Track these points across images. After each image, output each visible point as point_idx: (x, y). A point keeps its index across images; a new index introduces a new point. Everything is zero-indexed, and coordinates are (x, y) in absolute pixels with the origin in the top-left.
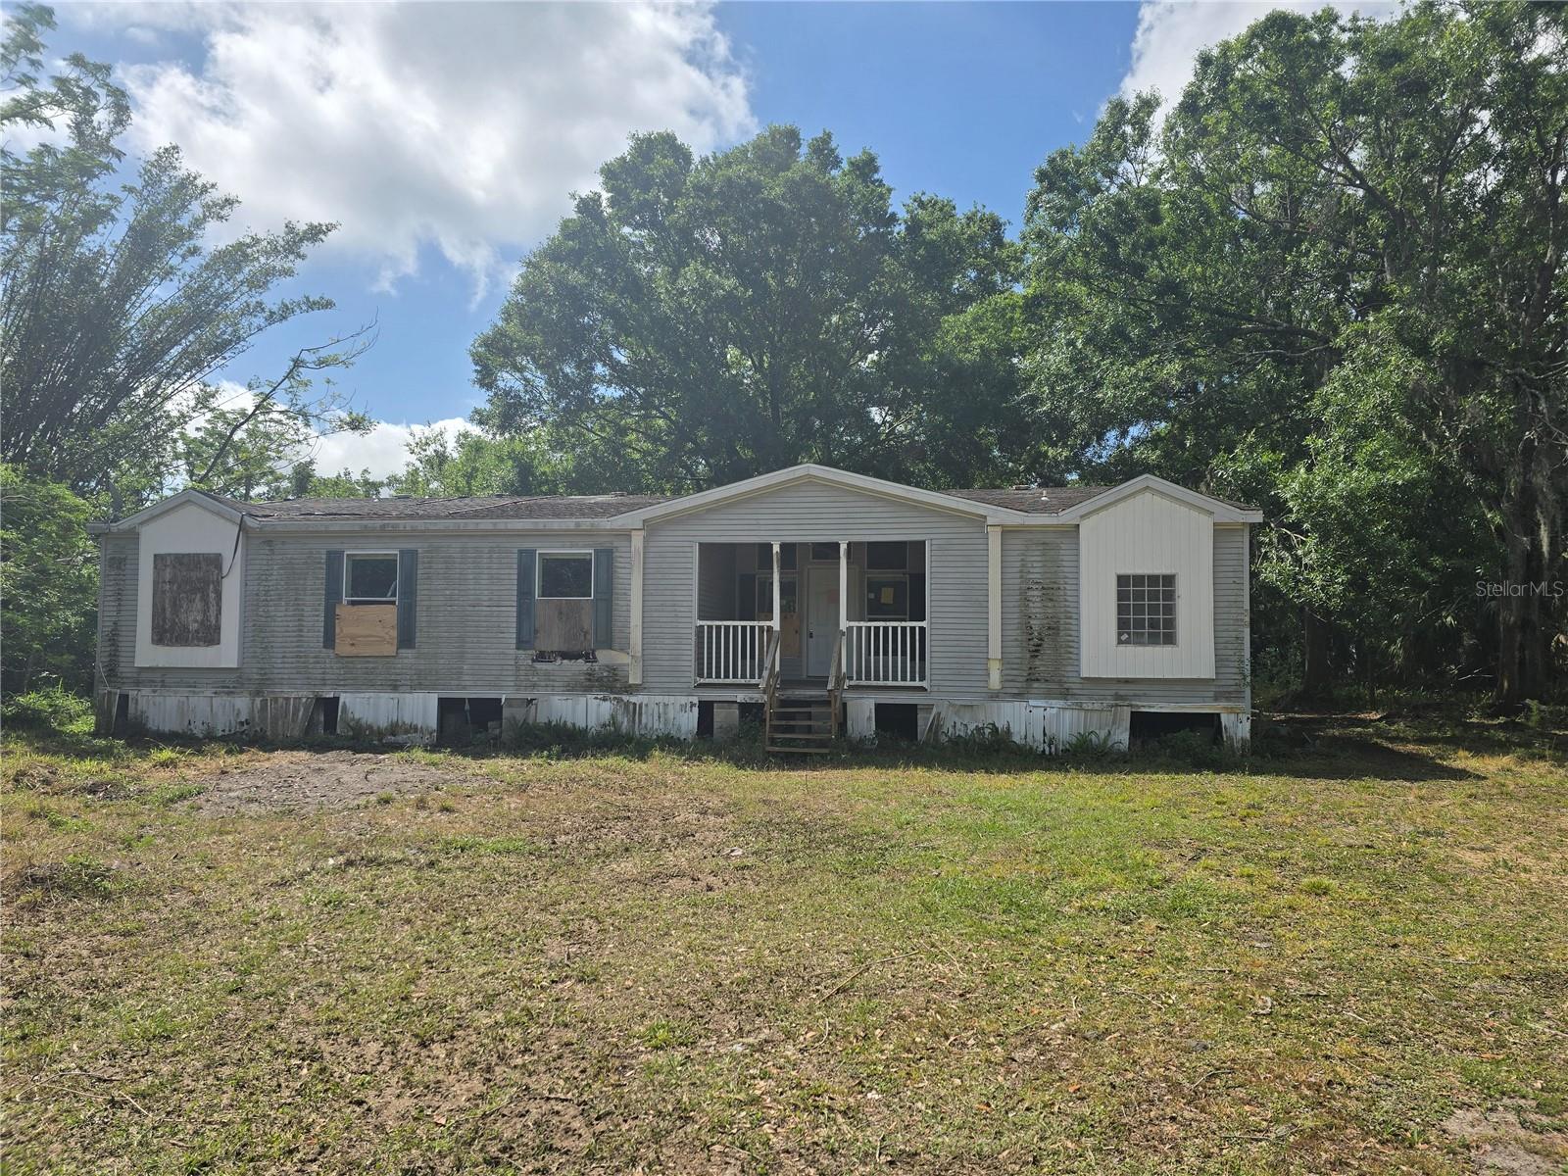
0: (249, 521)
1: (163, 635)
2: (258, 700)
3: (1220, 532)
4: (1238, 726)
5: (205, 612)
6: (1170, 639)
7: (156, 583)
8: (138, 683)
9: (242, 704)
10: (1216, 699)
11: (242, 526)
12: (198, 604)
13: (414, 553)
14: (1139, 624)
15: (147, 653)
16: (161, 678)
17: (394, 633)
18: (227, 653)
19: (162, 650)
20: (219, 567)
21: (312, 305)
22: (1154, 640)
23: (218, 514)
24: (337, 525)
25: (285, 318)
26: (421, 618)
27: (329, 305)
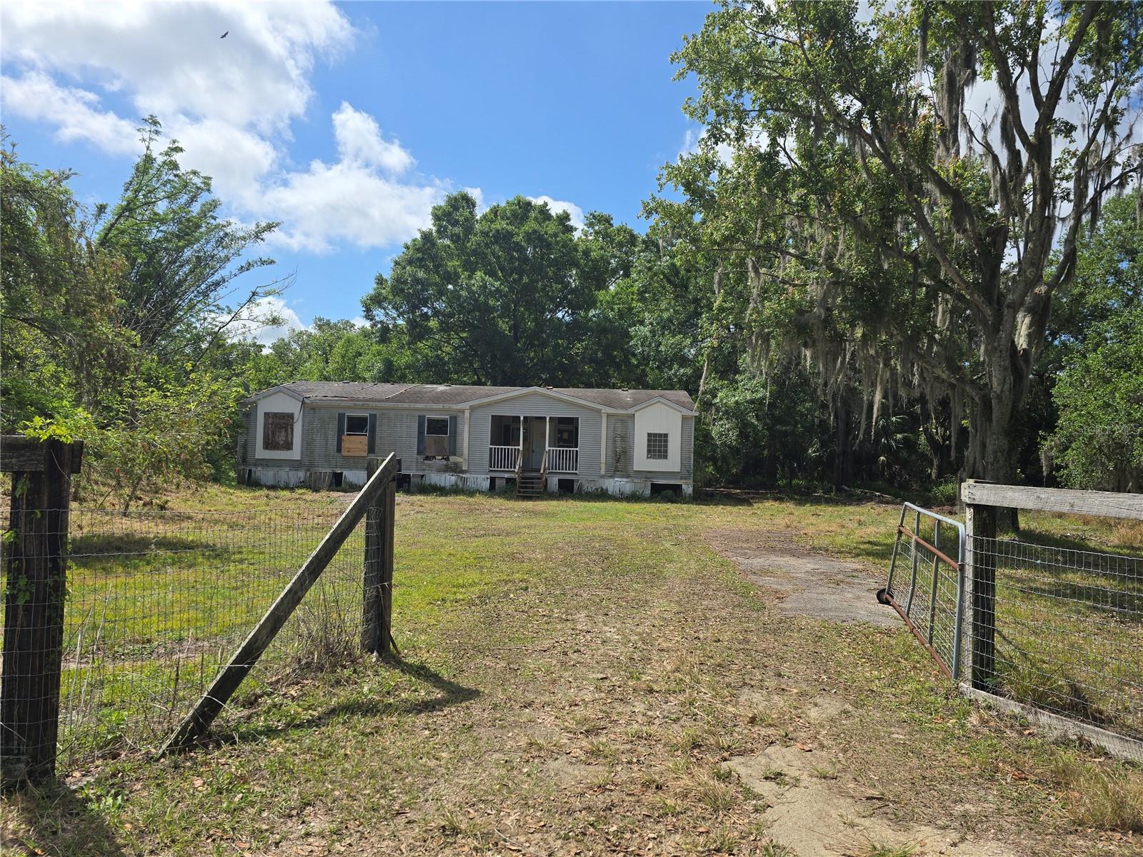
0: (306, 400)
1: (268, 445)
2: (308, 473)
3: (684, 418)
4: (688, 489)
5: (287, 436)
6: (666, 457)
7: (265, 424)
8: (255, 465)
9: (301, 474)
10: (681, 479)
11: (303, 403)
12: (283, 433)
13: (375, 415)
14: (655, 451)
15: (260, 453)
16: (266, 463)
17: (366, 447)
18: (296, 454)
19: (267, 451)
20: (293, 418)
21: (263, 263)
22: (660, 457)
23: (293, 397)
24: (343, 404)
25: (248, 270)
26: (378, 441)
27: (272, 262)
